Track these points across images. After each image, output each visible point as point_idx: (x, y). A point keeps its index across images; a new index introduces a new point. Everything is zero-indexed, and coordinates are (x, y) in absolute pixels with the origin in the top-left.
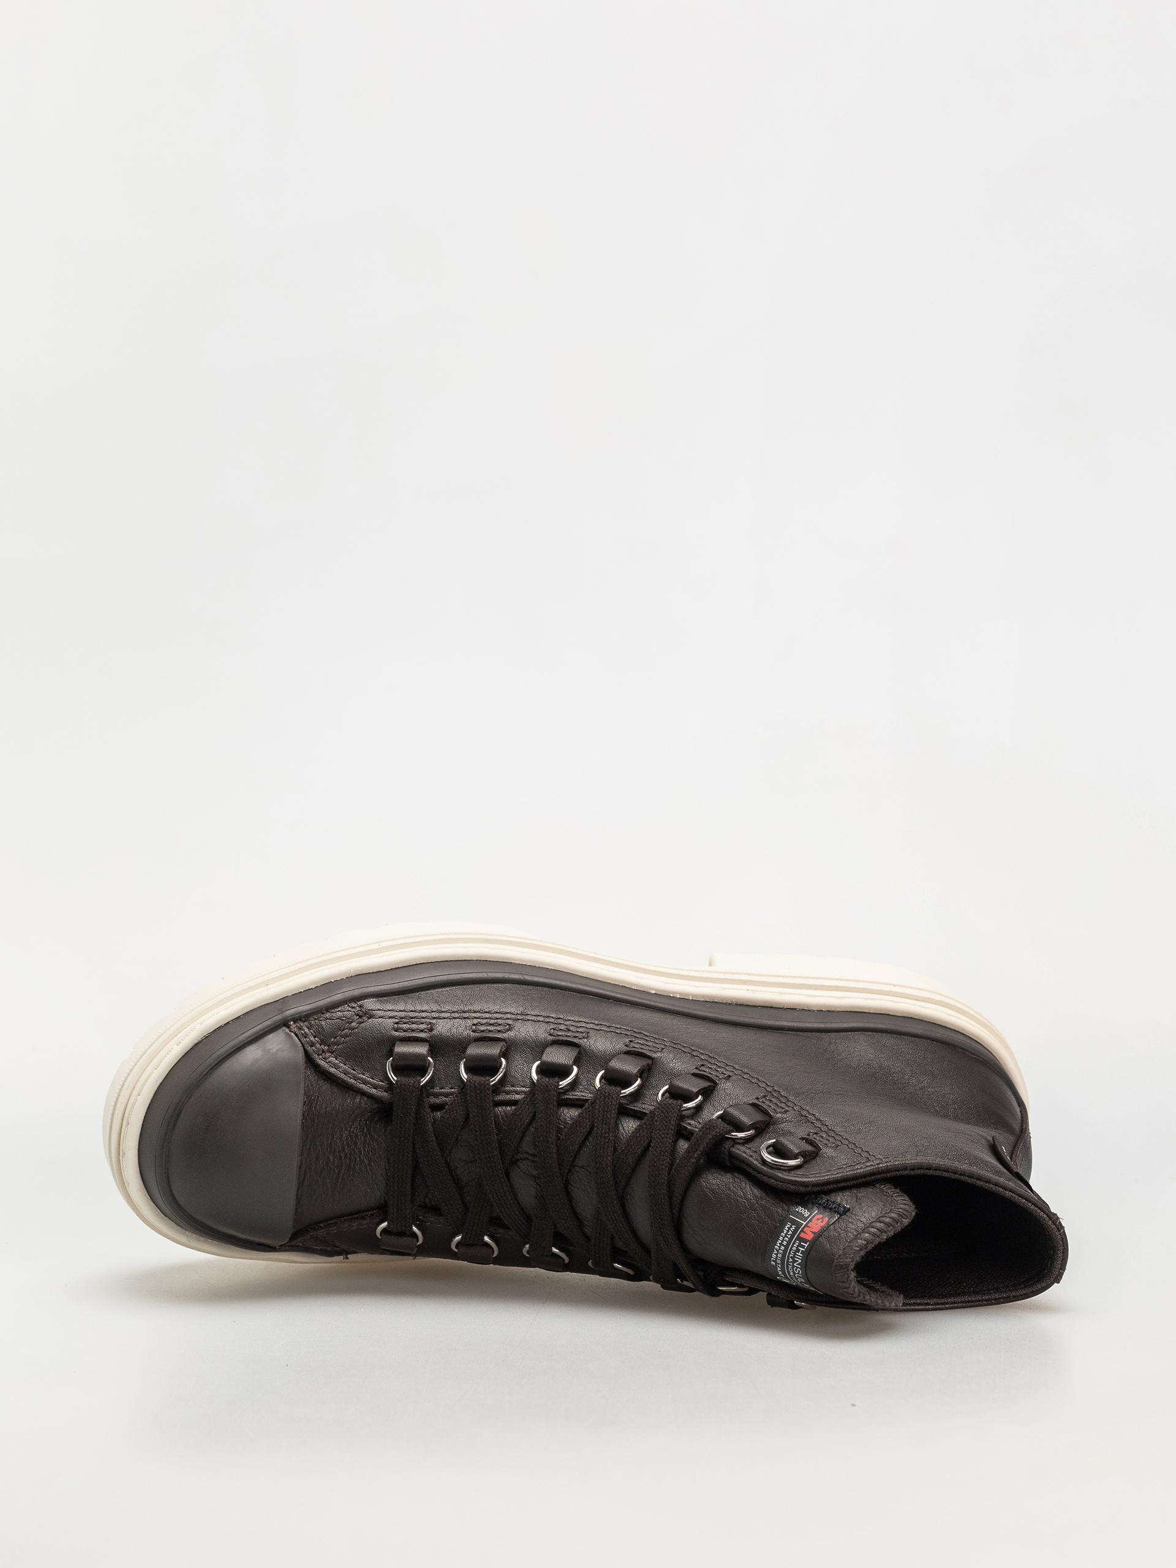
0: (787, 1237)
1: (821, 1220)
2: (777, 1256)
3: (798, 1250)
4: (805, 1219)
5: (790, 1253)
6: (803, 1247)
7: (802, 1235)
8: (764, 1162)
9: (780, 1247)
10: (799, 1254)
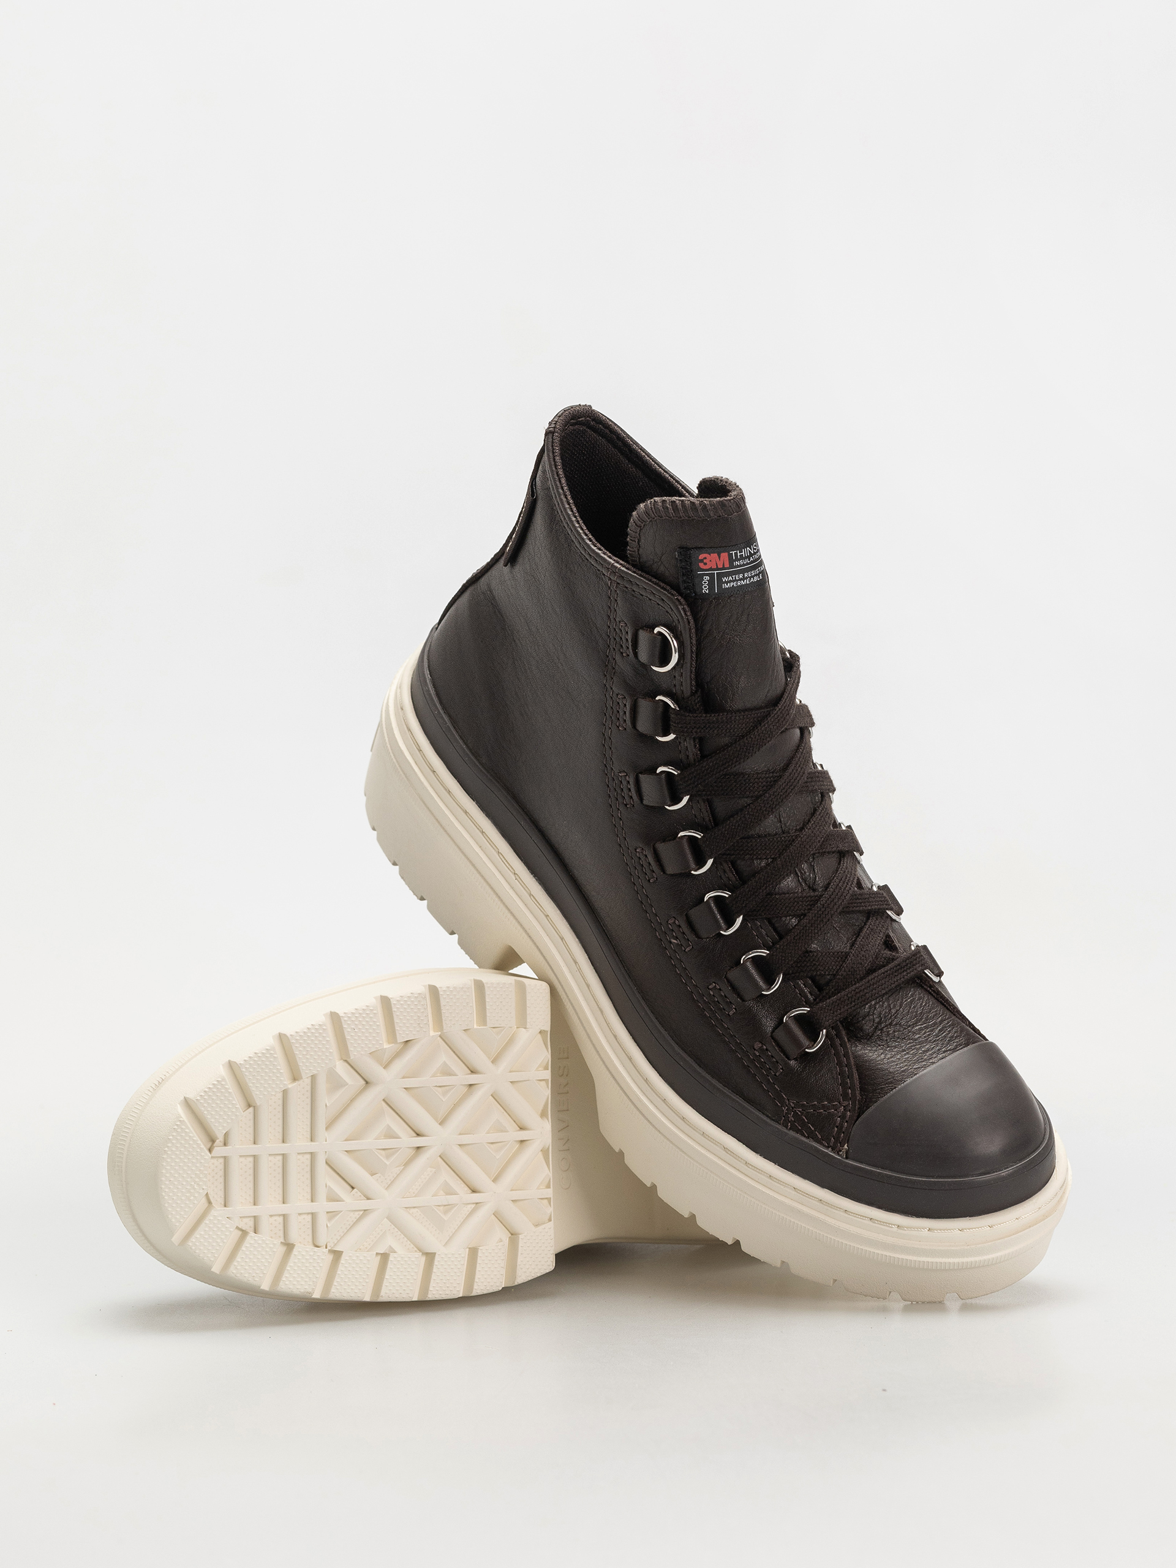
0: (735, 577)
1: (705, 561)
2: (755, 575)
3: (742, 557)
4: (712, 576)
5: (748, 564)
6: (736, 554)
7: (727, 565)
8: (681, 657)
9: (747, 578)
10: (743, 553)
